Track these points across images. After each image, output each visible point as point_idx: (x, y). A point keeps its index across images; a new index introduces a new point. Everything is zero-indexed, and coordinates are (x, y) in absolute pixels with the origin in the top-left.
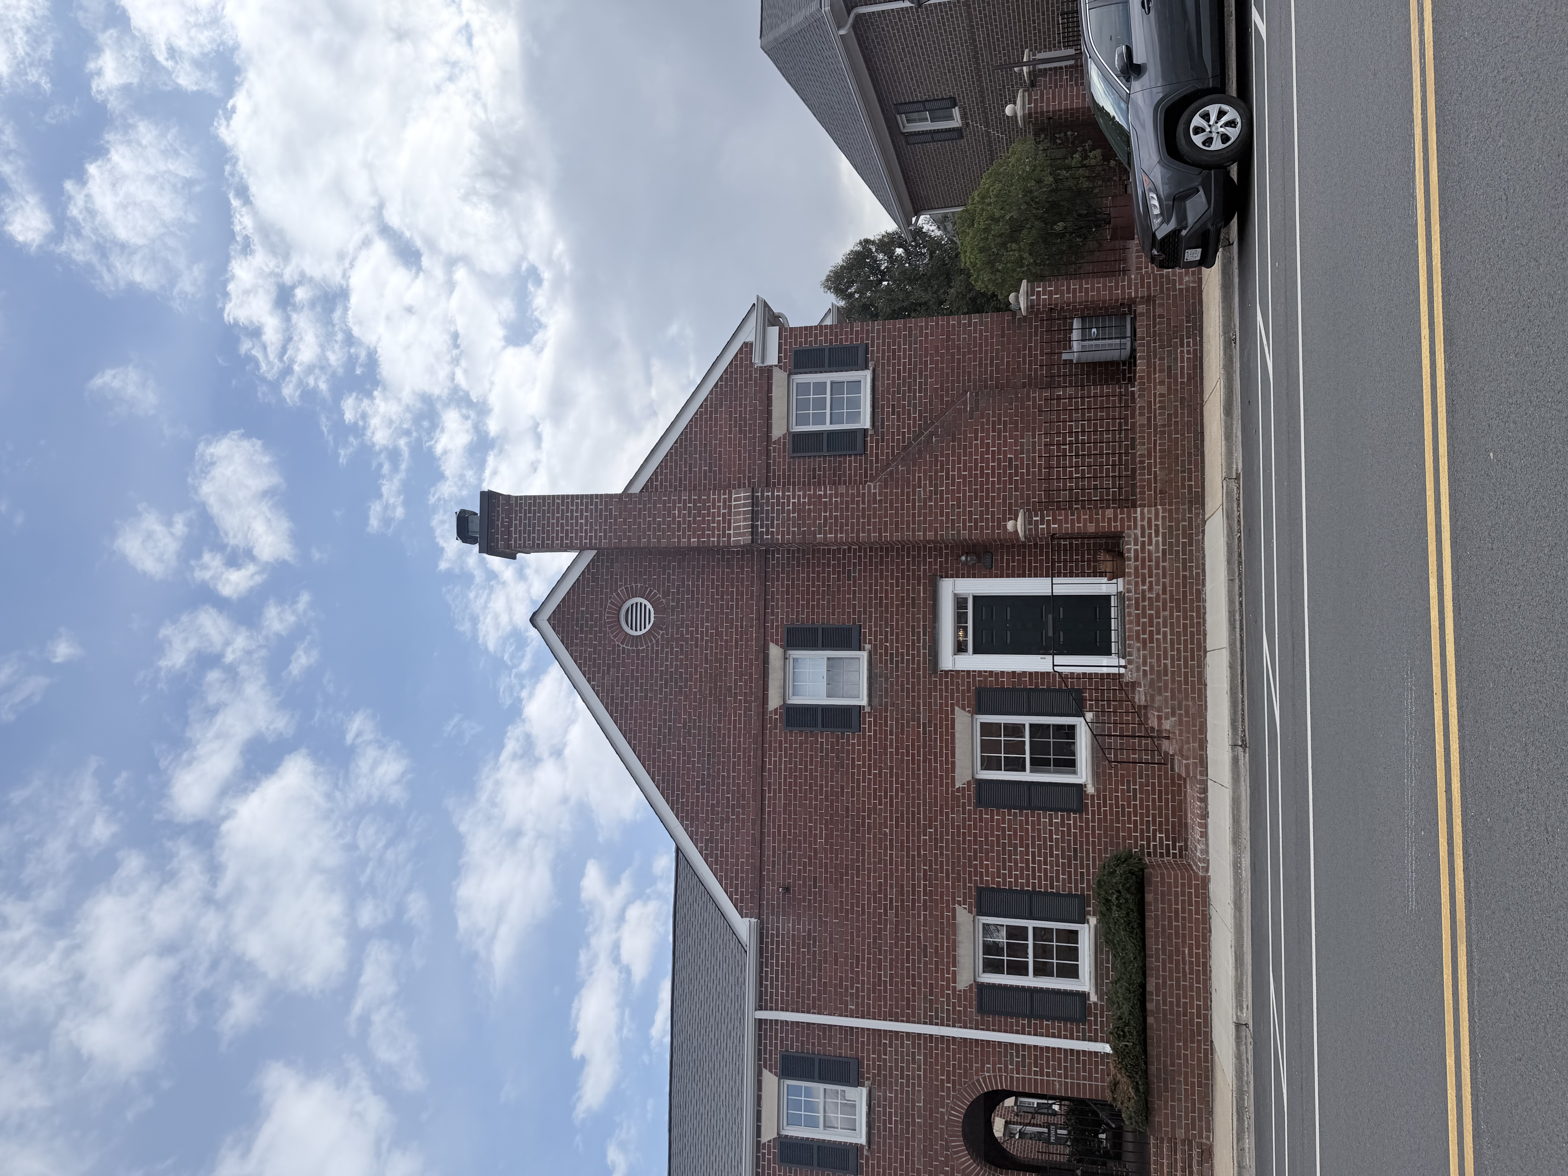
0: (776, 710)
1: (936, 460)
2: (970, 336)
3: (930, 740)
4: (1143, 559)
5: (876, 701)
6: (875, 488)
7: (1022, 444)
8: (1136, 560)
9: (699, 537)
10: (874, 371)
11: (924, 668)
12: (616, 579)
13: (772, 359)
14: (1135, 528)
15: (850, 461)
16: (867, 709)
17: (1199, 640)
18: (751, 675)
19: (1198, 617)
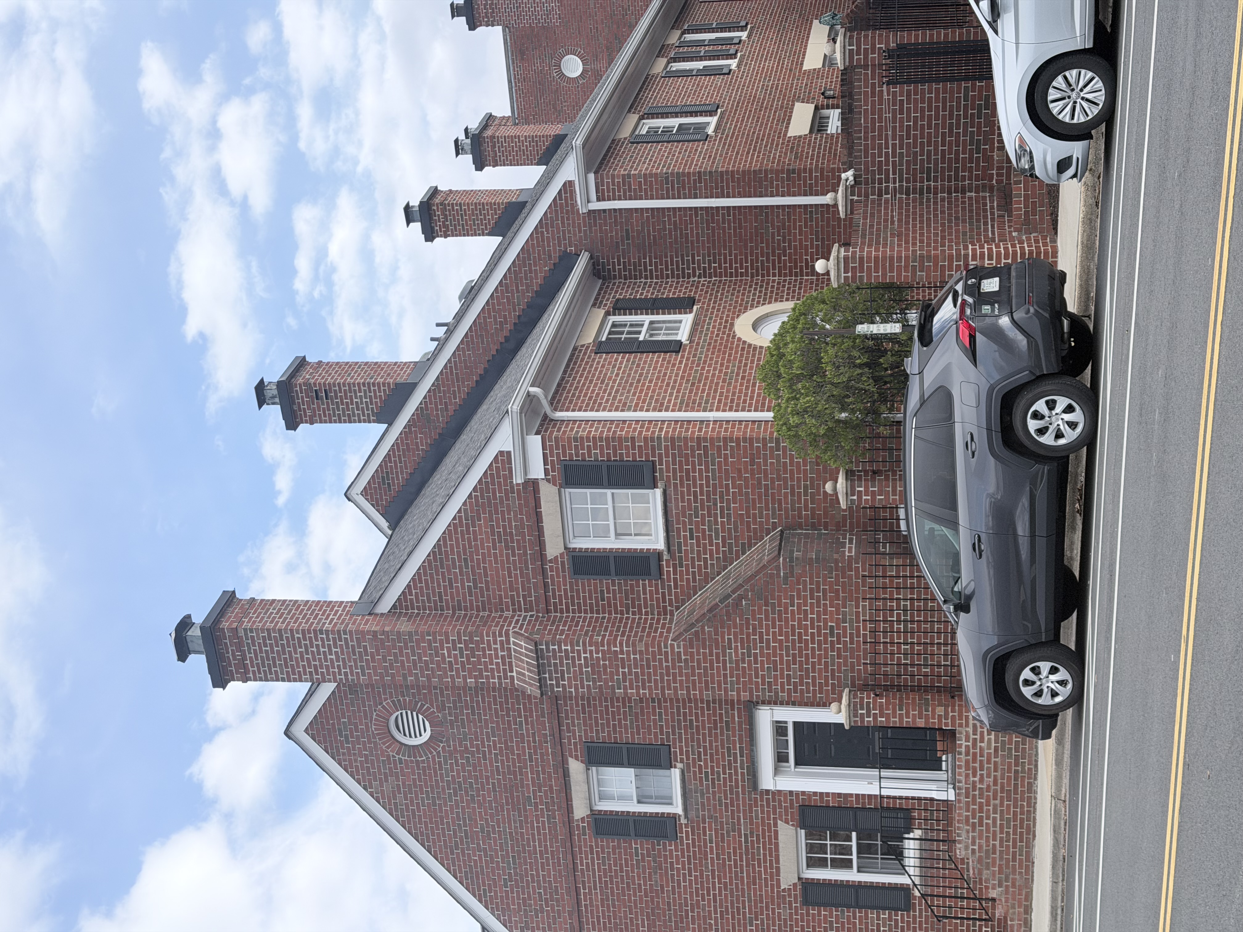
0: (583, 819)
1: (748, 624)
2: (778, 461)
3: (753, 848)
4: (975, 754)
5: (692, 814)
6: (679, 647)
7: (844, 614)
8: (967, 754)
9: (476, 677)
10: (665, 493)
11: (743, 786)
12: (379, 692)
13: (537, 471)
14: (967, 725)
15: (644, 585)
16: (683, 821)
17: (1028, 826)
18: (551, 787)
19: (1029, 805)
